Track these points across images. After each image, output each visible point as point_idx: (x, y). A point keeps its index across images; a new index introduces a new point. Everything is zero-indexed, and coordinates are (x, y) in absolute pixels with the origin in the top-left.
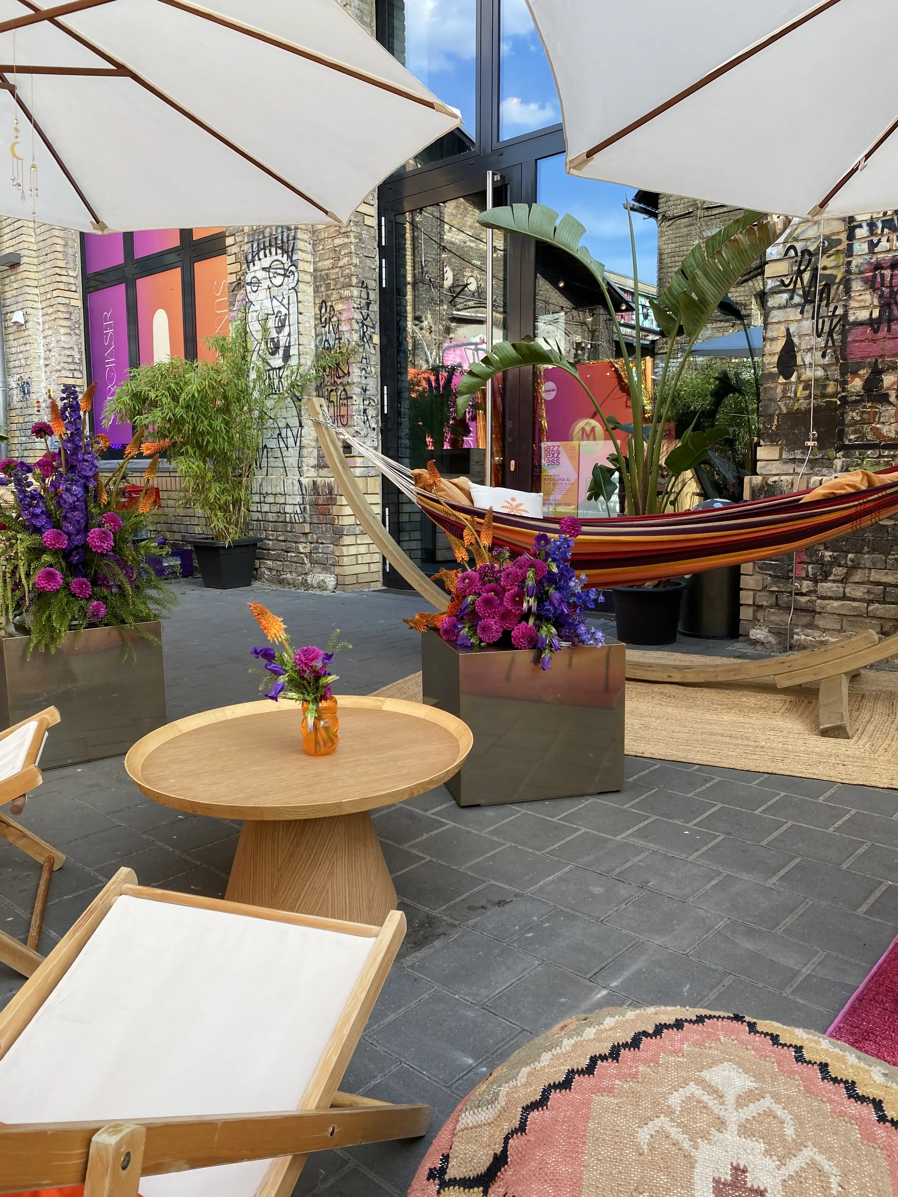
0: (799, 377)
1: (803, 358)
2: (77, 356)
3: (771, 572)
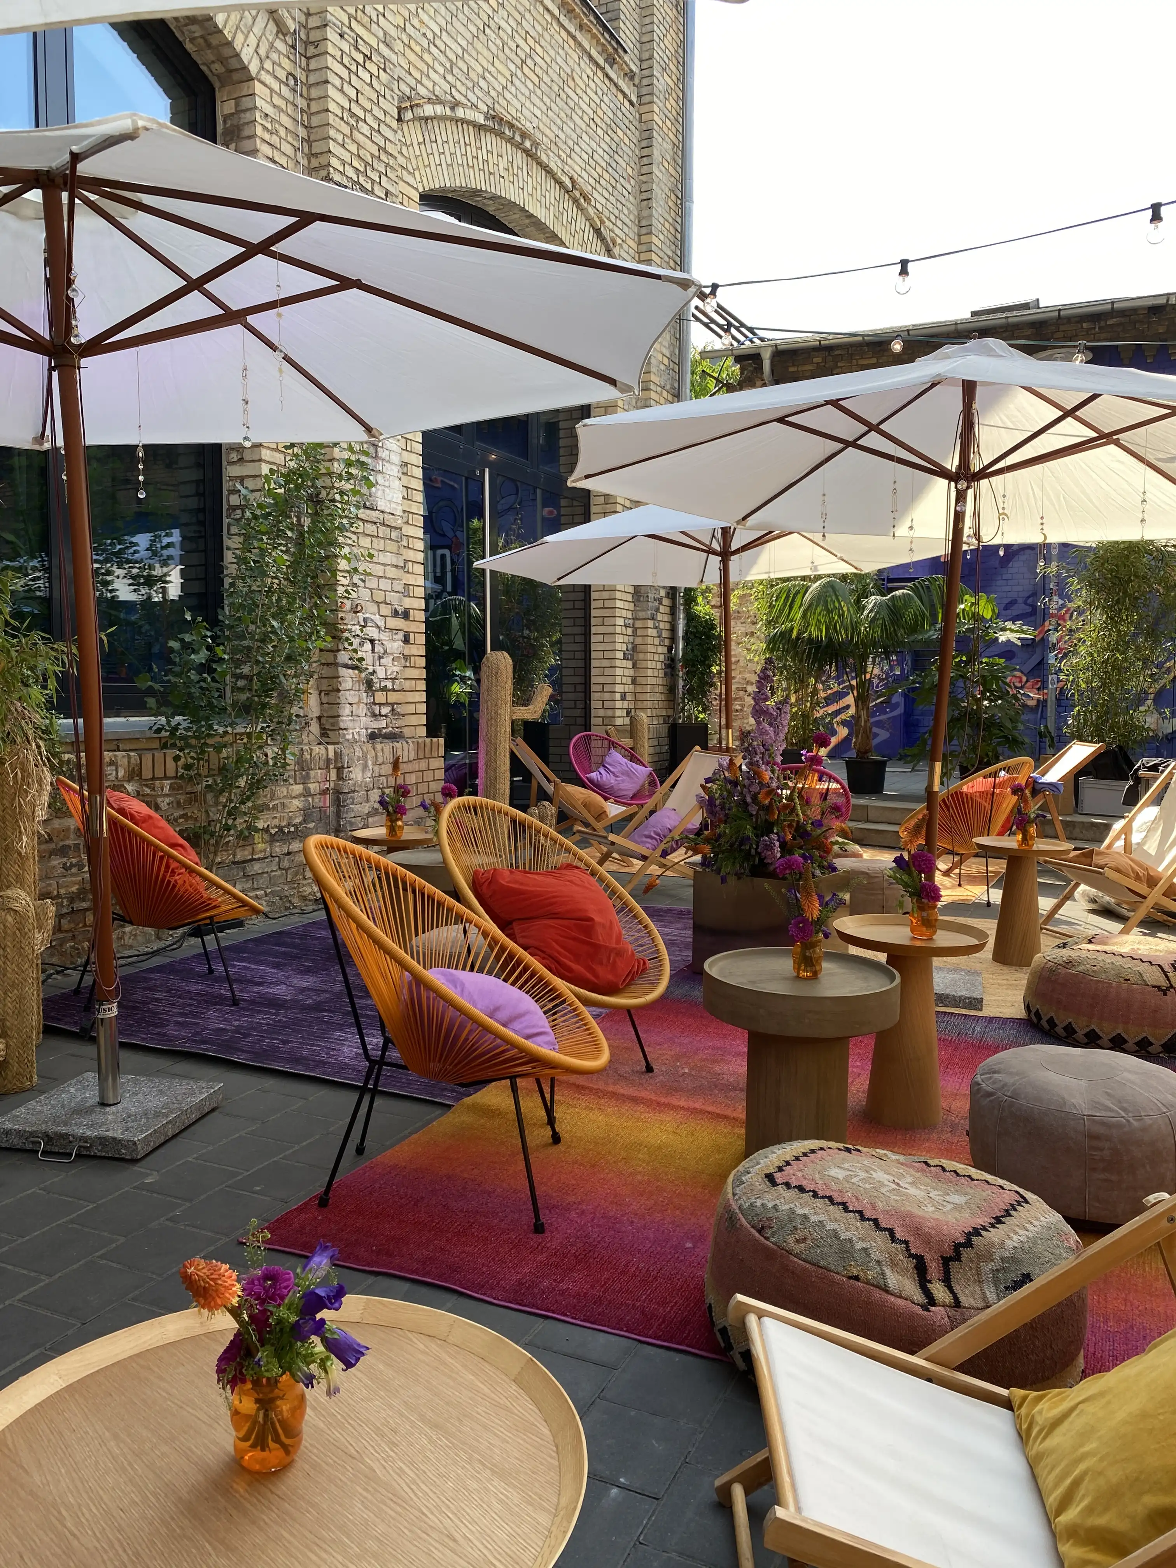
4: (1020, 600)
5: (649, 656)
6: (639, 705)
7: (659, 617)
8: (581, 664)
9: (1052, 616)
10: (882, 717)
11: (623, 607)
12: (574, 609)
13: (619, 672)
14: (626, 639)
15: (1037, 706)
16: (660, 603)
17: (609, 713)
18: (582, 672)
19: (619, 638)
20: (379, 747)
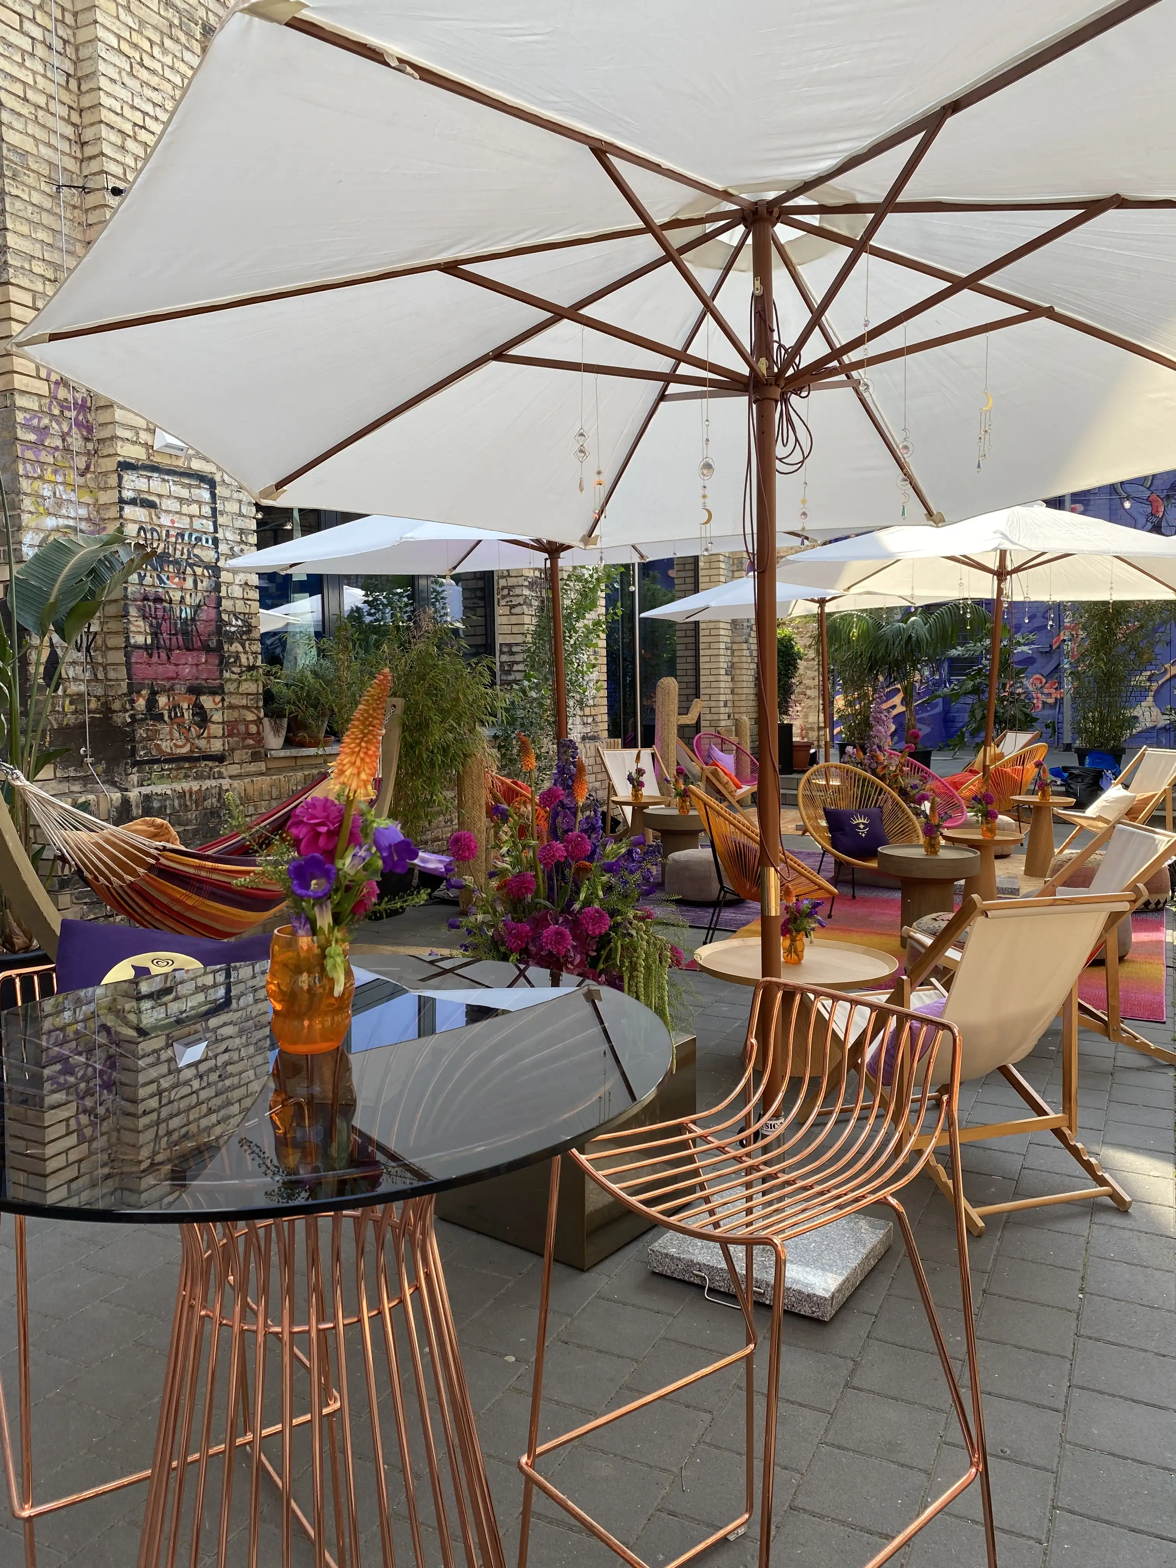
0: (65, 691)
1: (67, 671)
3: (87, 900)
4: (1039, 615)
5: (744, 672)
6: (737, 710)
7: (751, 640)
8: (693, 679)
9: (1066, 628)
10: (925, 715)
11: (725, 633)
12: (686, 636)
13: (722, 685)
14: (727, 659)
15: (1056, 703)
16: (751, 630)
17: (716, 717)
18: (693, 685)
19: (722, 659)
20: (587, 745)
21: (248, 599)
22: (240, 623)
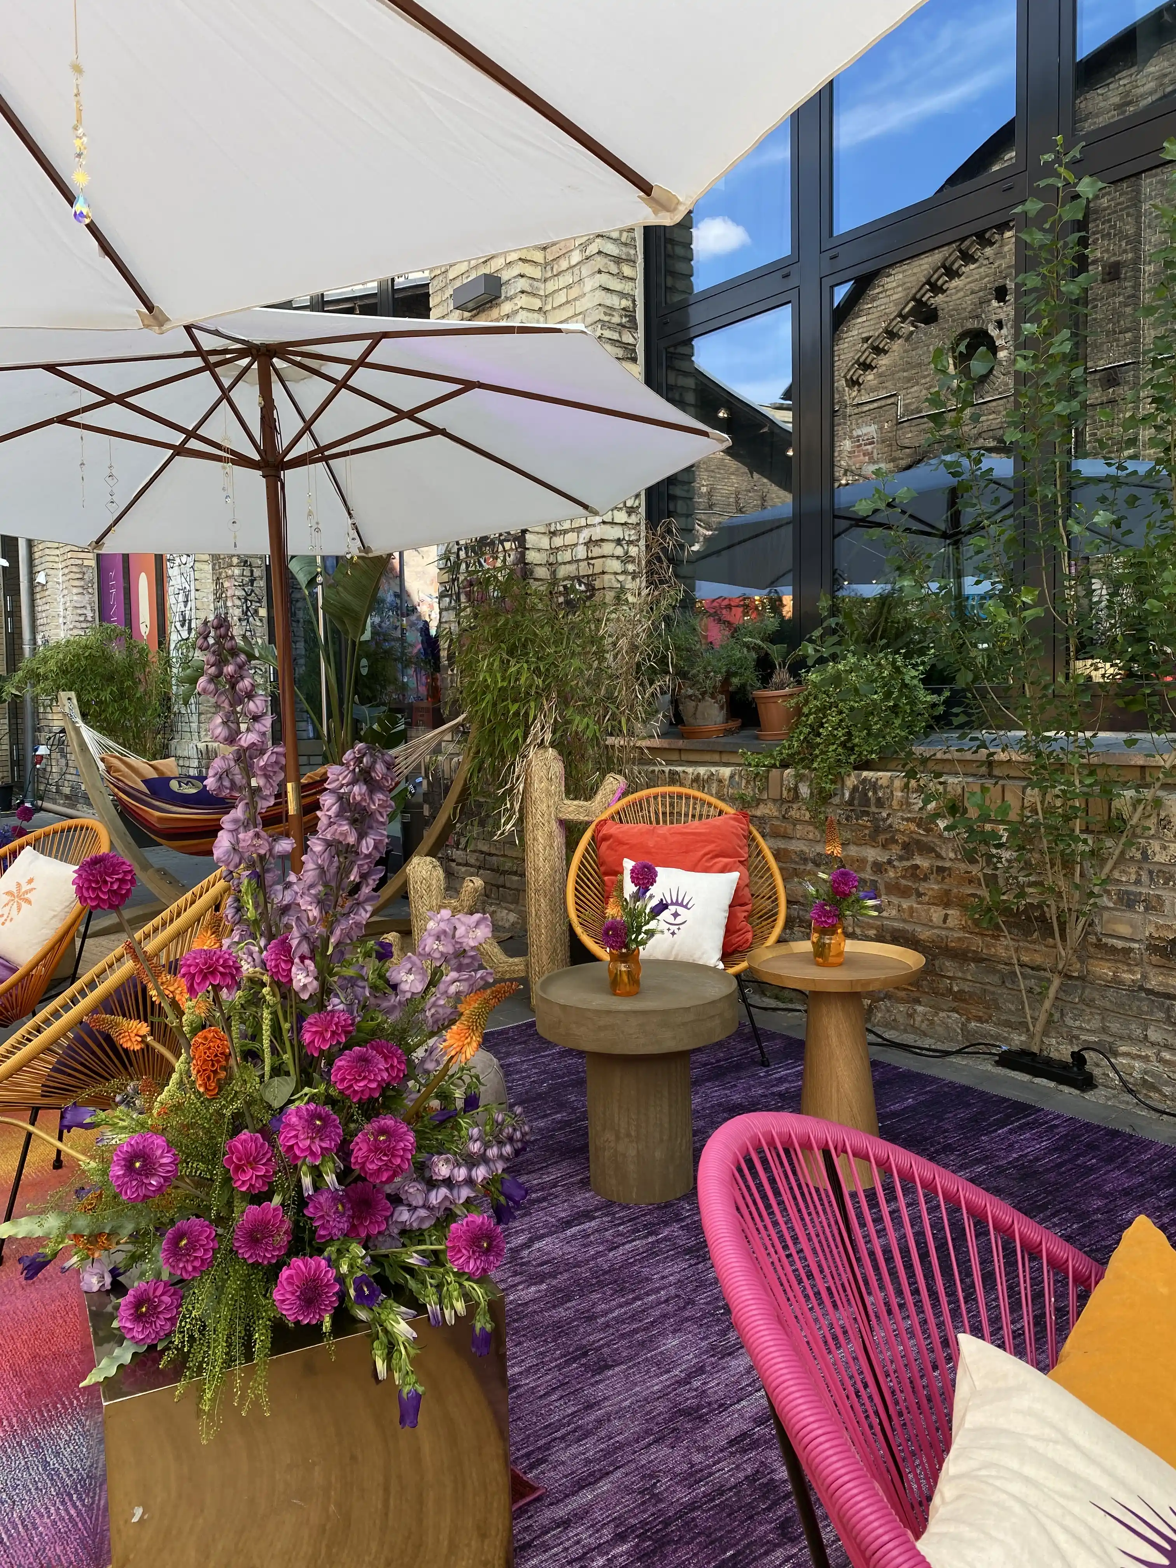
2: (90, 614)
21: (592, 558)
22: (583, 588)
